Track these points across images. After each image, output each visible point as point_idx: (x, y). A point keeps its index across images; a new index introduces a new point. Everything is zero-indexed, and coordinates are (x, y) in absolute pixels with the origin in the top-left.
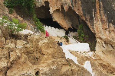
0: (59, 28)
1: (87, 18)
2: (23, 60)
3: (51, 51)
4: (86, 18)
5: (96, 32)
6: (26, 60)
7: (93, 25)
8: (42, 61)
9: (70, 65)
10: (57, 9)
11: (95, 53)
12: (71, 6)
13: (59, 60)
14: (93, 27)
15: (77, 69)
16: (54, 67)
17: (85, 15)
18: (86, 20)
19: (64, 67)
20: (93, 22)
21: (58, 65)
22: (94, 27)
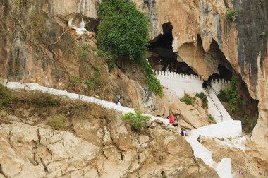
0: (189, 74)
1: (245, 69)
2: (150, 160)
3: (178, 149)
4: (242, 70)
5: (259, 98)
6: (152, 160)
7: (255, 84)
8: (168, 161)
9: (198, 166)
10: (189, 42)
11: (249, 140)
12: (216, 40)
13: (185, 160)
14: (255, 88)
15: (205, 171)
16: (181, 168)
17: (241, 64)
18: (244, 74)
19: (191, 168)
20: (256, 78)
21: (185, 166)
22: (258, 88)
